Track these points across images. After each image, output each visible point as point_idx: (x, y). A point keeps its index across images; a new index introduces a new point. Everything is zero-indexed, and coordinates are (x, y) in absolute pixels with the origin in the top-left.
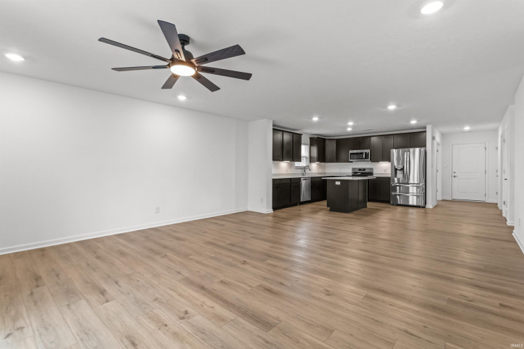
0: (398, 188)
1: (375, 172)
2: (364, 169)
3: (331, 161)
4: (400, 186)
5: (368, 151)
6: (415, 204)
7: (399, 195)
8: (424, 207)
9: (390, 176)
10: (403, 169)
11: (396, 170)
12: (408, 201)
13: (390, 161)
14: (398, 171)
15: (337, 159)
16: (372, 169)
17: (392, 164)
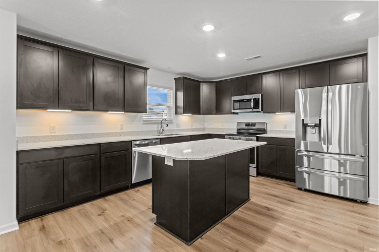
0: (305, 159)
1: (269, 128)
2: (254, 125)
3: (209, 112)
4: (309, 157)
5: (259, 96)
6: (337, 194)
7: (307, 173)
8: (364, 203)
9: (293, 136)
10: (318, 125)
11: (305, 126)
12: (323, 186)
13: (294, 111)
14: (309, 129)
15: (218, 109)
16: (265, 124)
17: (298, 117)
